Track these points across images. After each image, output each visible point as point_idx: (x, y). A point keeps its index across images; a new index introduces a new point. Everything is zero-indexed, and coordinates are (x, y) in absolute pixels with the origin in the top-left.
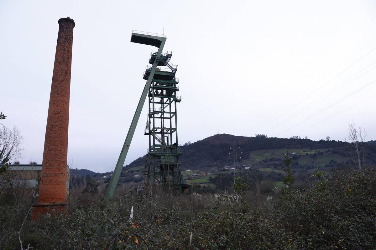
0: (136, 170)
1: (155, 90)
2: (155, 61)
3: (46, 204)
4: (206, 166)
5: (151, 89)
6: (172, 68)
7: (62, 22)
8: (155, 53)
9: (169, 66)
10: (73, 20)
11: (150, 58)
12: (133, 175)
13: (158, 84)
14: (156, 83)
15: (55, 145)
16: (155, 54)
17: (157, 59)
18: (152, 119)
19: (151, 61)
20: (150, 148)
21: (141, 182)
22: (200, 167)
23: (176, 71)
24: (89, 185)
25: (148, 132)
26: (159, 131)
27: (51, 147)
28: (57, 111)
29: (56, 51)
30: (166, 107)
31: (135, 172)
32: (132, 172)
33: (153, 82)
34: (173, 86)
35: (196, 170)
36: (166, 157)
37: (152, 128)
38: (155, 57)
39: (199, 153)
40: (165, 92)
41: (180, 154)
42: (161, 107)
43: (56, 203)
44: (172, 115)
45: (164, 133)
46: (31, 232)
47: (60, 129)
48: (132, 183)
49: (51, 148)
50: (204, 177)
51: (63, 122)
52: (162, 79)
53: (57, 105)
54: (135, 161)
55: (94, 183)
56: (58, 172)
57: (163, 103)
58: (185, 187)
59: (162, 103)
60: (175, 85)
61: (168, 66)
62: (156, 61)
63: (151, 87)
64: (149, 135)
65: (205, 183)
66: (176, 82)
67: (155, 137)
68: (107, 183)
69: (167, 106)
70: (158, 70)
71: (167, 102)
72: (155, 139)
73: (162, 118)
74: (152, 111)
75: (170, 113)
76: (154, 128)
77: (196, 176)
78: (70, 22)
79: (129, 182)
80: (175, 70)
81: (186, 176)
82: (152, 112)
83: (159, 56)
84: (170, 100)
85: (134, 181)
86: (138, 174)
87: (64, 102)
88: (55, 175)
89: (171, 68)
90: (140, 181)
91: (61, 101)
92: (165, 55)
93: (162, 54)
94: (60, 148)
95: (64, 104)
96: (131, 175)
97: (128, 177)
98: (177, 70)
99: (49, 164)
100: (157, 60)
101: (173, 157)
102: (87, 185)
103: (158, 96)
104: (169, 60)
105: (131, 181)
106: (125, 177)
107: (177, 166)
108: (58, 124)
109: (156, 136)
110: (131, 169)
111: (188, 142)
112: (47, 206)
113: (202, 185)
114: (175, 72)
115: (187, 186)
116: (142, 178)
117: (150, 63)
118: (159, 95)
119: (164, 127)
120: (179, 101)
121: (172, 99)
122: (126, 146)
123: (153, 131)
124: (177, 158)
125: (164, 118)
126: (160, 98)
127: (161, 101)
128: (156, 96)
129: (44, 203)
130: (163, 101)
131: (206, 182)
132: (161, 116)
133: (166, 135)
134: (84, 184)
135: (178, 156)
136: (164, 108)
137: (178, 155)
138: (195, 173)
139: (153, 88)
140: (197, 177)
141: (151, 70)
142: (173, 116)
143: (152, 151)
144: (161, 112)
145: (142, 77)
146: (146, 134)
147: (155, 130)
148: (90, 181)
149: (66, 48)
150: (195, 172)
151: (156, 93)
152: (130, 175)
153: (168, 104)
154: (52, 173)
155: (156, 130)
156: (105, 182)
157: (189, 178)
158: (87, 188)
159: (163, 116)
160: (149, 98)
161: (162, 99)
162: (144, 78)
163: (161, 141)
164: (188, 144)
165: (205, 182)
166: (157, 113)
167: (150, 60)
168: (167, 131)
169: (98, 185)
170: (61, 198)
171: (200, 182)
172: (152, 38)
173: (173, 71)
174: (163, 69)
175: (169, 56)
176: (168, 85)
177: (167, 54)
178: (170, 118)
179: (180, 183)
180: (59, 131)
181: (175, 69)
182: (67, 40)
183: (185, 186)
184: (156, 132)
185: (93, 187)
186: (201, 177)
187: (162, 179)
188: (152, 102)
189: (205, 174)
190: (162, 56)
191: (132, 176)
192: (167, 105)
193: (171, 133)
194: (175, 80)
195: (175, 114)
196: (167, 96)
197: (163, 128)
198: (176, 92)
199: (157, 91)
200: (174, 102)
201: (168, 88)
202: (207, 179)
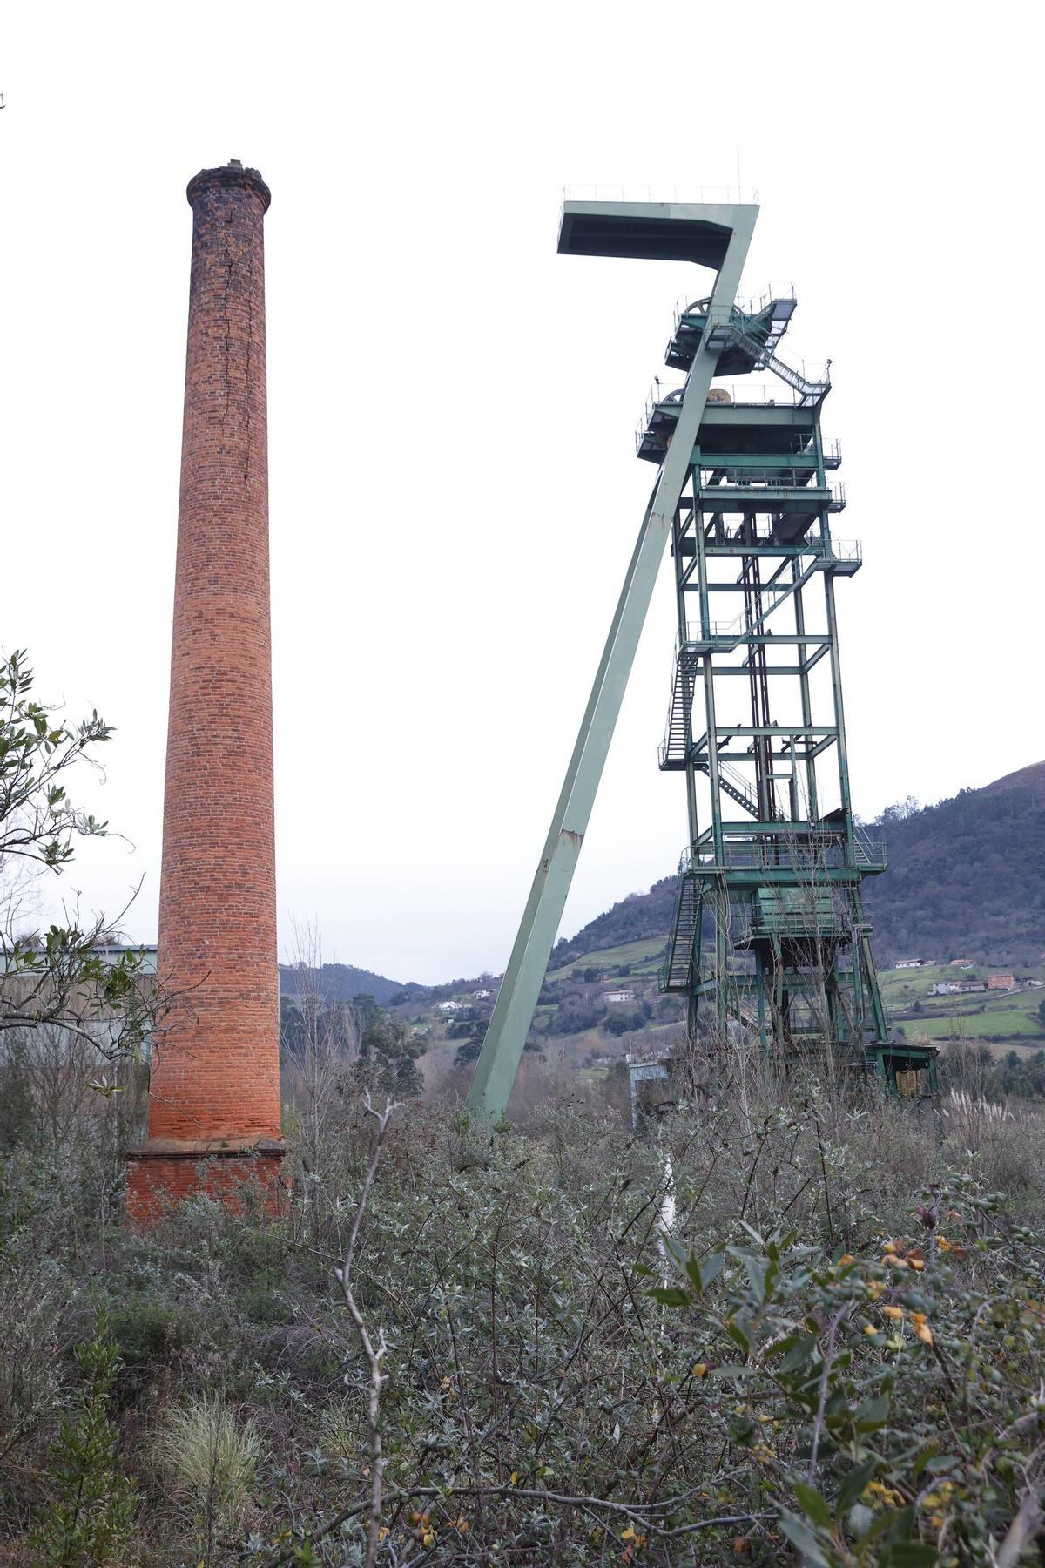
0: (615, 967)
1: (708, 517)
2: (701, 346)
3: (188, 1146)
4: (1019, 936)
5: (684, 513)
6: (798, 382)
7: (205, 190)
8: (699, 304)
9: (783, 372)
10: (258, 175)
11: (673, 334)
12: (596, 995)
13: (724, 482)
14: (710, 474)
15: (213, 845)
16: (696, 311)
17: (712, 338)
18: (700, 680)
19: (681, 355)
20: (697, 846)
21: (641, 1031)
22: (978, 943)
23: (823, 395)
24: (374, 1050)
25: (679, 755)
26: (741, 744)
27: (194, 854)
28: (212, 668)
29: (189, 351)
30: (775, 606)
31: (611, 976)
32: (591, 975)
33: (692, 469)
34: (812, 483)
35: (956, 963)
36: (785, 890)
37: (699, 729)
38: (697, 323)
39: (971, 863)
40: (764, 524)
41: (865, 873)
42: (749, 612)
43: (234, 1145)
44: (811, 650)
45: (770, 757)
46: (140, 1284)
47: (231, 759)
48: (593, 1036)
49: (198, 861)
50: (1005, 1003)
51: (247, 722)
52: (741, 450)
53: (213, 635)
54: (603, 918)
55: (397, 1038)
56: (238, 983)
57: (759, 588)
58: (904, 1060)
59: (749, 586)
60: (821, 480)
61: (778, 368)
62: (707, 349)
63: (684, 503)
64: (684, 773)
65: (1017, 1037)
66: (825, 459)
67: (719, 784)
68: (464, 1036)
69: (782, 599)
70: (717, 402)
71: (780, 580)
72: (723, 794)
73: (757, 671)
74: (694, 634)
75: (800, 638)
76: (712, 730)
77: (960, 999)
78: (243, 186)
79: (579, 1030)
80: (818, 390)
81: (902, 996)
82: (697, 644)
83: (720, 318)
84: (796, 568)
85: (606, 1025)
86: (622, 986)
87: (243, 620)
88: (222, 1001)
89: (794, 381)
90: (637, 1023)
91: (232, 615)
92: (756, 311)
93: (736, 302)
94: (237, 861)
95: (243, 632)
96: (587, 996)
97: (572, 1003)
98: (828, 387)
99: (189, 946)
100: (712, 344)
101: (828, 889)
102: (364, 1052)
103: (726, 550)
104: (780, 335)
105: (590, 1024)
106: (555, 1007)
107: (854, 940)
108: (224, 733)
109: (726, 776)
110: (586, 961)
111: (901, 803)
112: (194, 1156)
113: (999, 1052)
114: (820, 401)
115: (914, 1054)
116: (648, 1010)
117: (671, 361)
118: (729, 543)
119: (766, 722)
120: (851, 569)
121: (807, 561)
122: (567, 836)
123: (706, 749)
124: (850, 897)
125: (764, 671)
126: (740, 559)
127: (745, 574)
128: (716, 550)
129: (178, 1143)
130: (757, 574)
131: (1024, 1031)
132: (751, 658)
133: (780, 767)
134: (345, 1043)
135: (853, 884)
136: (761, 616)
137: (854, 876)
138: (952, 981)
139: (699, 504)
140: (966, 1003)
141: (680, 406)
142: (818, 656)
143: (708, 858)
144: (749, 639)
145: (633, 444)
146: (669, 765)
147: (721, 739)
148: (375, 1027)
149: (234, 333)
150: (949, 971)
151: (712, 534)
152: (581, 996)
153: (785, 588)
154: (210, 987)
155: (726, 742)
156: (454, 1034)
157: (917, 1008)
158: (360, 1064)
159: (763, 659)
160: (679, 564)
161: (750, 563)
162: (644, 454)
163: (755, 802)
164: (905, 815)
165: (1014, 1031)
166: (726, 644)
167: (673, 346)
168: (788, 744)
169: (417, 1049)
170: (256, 1115)
171: (985, 1031)
172: (673, 215)
173: (805, 396)
174: (746, 388)
175: (781, 310)
176: (784, 484)
177: (768, 302)
178: (802, 670)
179: (873, 1035)
180: (229, 772)
181: (819, 385)
182: (235, 289)
183: (903, 1054)
184: (722, 751)
185: (391, 1061)
186: (988, 1005)
187: (768, 1016)
188: (693, 588)
189: (1010, 984)
190: (736, 316)
191: (591, 999)
192: (779, 594)
193: (809, 757)
194: (817, 448)
195: (829, 642)
196: (777, 543)
197: (763, 728)
198: (831, 516)
199: (717, 521)
200: (819, 577)
201: (781, 496)
202: (1030, 1017)
